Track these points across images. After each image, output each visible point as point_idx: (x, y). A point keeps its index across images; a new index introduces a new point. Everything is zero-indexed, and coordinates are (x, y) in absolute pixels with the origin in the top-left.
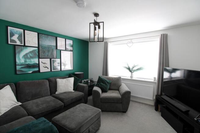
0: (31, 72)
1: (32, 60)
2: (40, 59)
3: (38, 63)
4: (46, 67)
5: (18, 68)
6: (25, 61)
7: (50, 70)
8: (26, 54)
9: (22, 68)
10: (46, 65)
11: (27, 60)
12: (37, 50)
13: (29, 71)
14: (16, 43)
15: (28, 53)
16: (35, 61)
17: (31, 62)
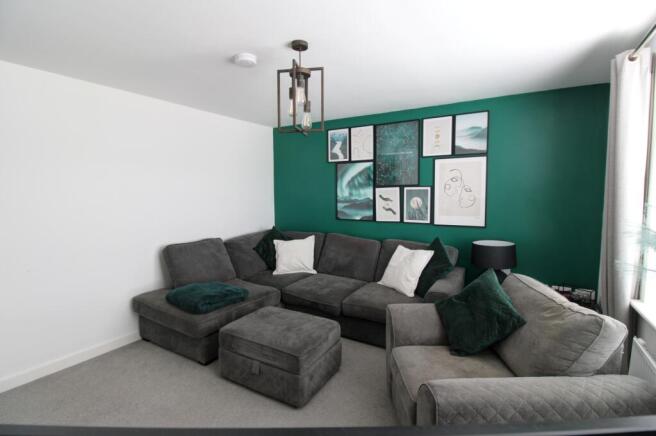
0: (358, 218)
1: (362, 191)
2: (377, 190)
3: (372, 198)
4: (390, 209)
5: (340, 206)
6: (351, 194)
7: (398, 220)
8: (353, 179)
9: (345, 207)
10: (390, 205)
11: (354, 192)
12: (372, 168)
13: (357, 215)
14: (338, 158)
15: (356, 177)
16: (367, 193)
17: (359, 195)
